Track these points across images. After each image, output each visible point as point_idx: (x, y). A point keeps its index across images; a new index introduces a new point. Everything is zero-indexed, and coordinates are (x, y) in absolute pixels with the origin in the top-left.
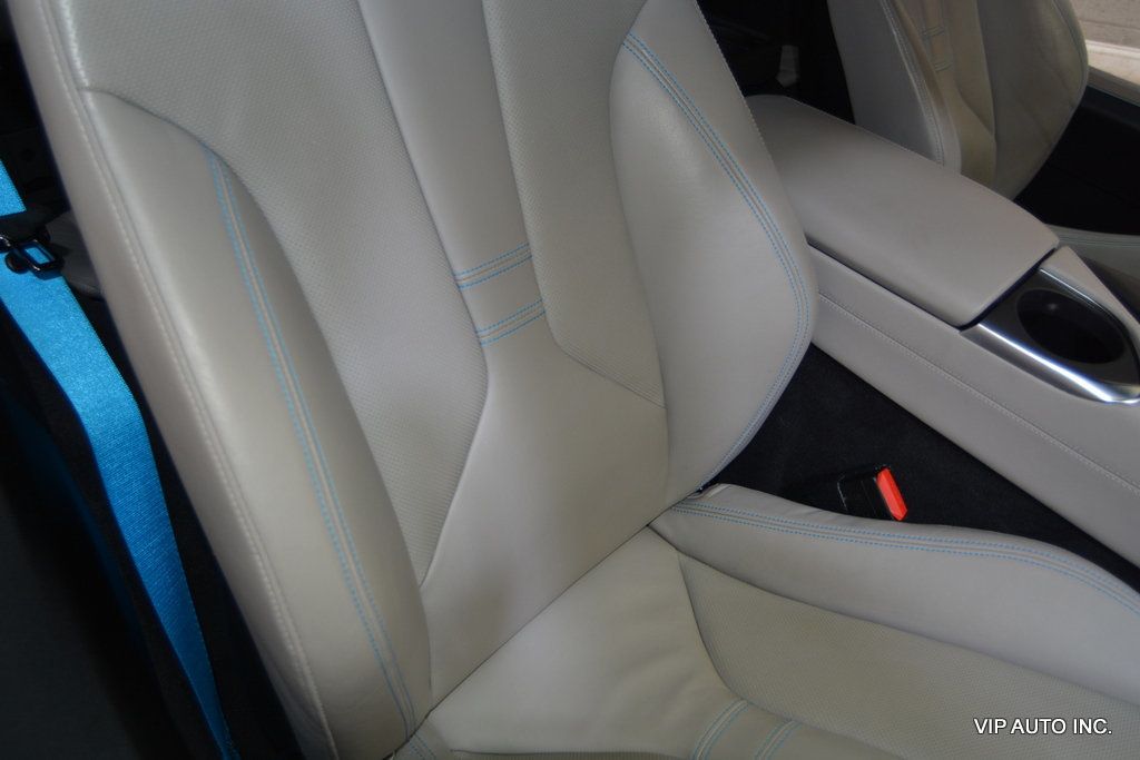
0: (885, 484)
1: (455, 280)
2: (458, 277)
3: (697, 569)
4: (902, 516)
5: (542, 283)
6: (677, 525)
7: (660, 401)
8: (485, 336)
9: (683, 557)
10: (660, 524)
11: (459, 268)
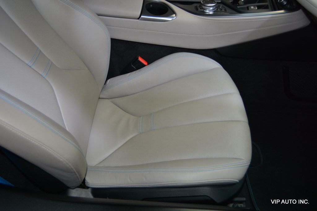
0: (140, 59)
1: (29, 65)
2: (29, 64)
3: (116, 100)
4: (147, 64)
5: (47, 56)
6: (105, 94)
7: (87, 69)
8: (44, 75)
9: (110, 100)
10: (101, 96)
11: (27, 62)
